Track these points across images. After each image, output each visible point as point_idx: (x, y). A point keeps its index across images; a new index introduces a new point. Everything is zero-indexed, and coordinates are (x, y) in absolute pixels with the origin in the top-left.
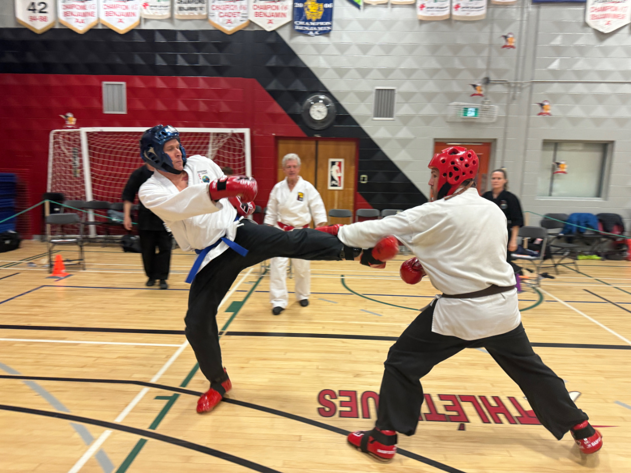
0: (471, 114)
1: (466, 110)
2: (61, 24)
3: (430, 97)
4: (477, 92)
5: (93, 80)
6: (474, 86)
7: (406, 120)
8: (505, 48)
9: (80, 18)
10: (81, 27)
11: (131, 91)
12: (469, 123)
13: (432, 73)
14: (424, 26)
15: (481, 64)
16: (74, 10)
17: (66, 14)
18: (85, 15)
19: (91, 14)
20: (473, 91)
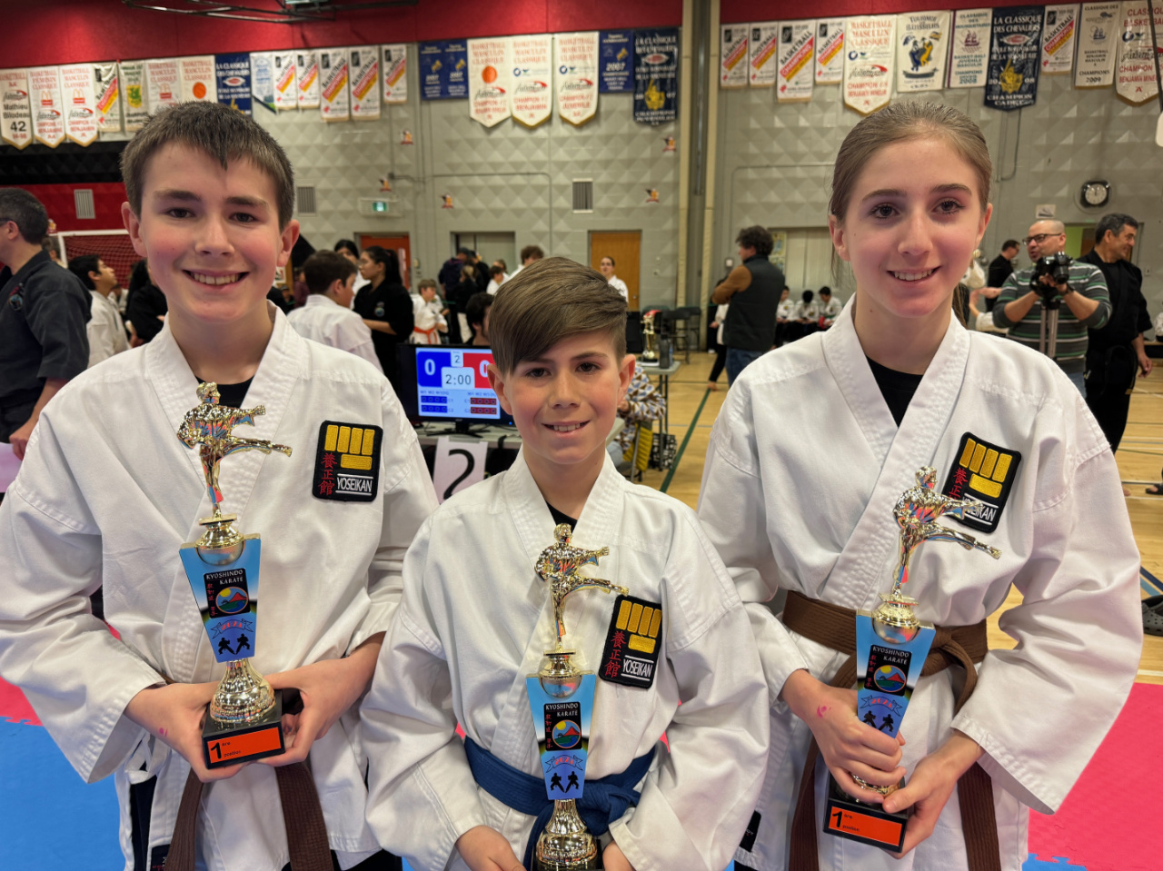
0: (380, 209)
1: (375, 205)
2: (37, 140)
3: (344, 193)
4: (384, 187)
5: (66, 187)
7: (327, 215)
8: (405, 145)
9: (52, 134)
10: (53, 142)
11: (97, 198)
12: (381, 217)
13: (344, 170)
14: (332, 127)
15: (385, 161)
16: (47, 128)
17: (40, 131)
18: (55, 131)
19: (60, 130)
20: (379, 185)
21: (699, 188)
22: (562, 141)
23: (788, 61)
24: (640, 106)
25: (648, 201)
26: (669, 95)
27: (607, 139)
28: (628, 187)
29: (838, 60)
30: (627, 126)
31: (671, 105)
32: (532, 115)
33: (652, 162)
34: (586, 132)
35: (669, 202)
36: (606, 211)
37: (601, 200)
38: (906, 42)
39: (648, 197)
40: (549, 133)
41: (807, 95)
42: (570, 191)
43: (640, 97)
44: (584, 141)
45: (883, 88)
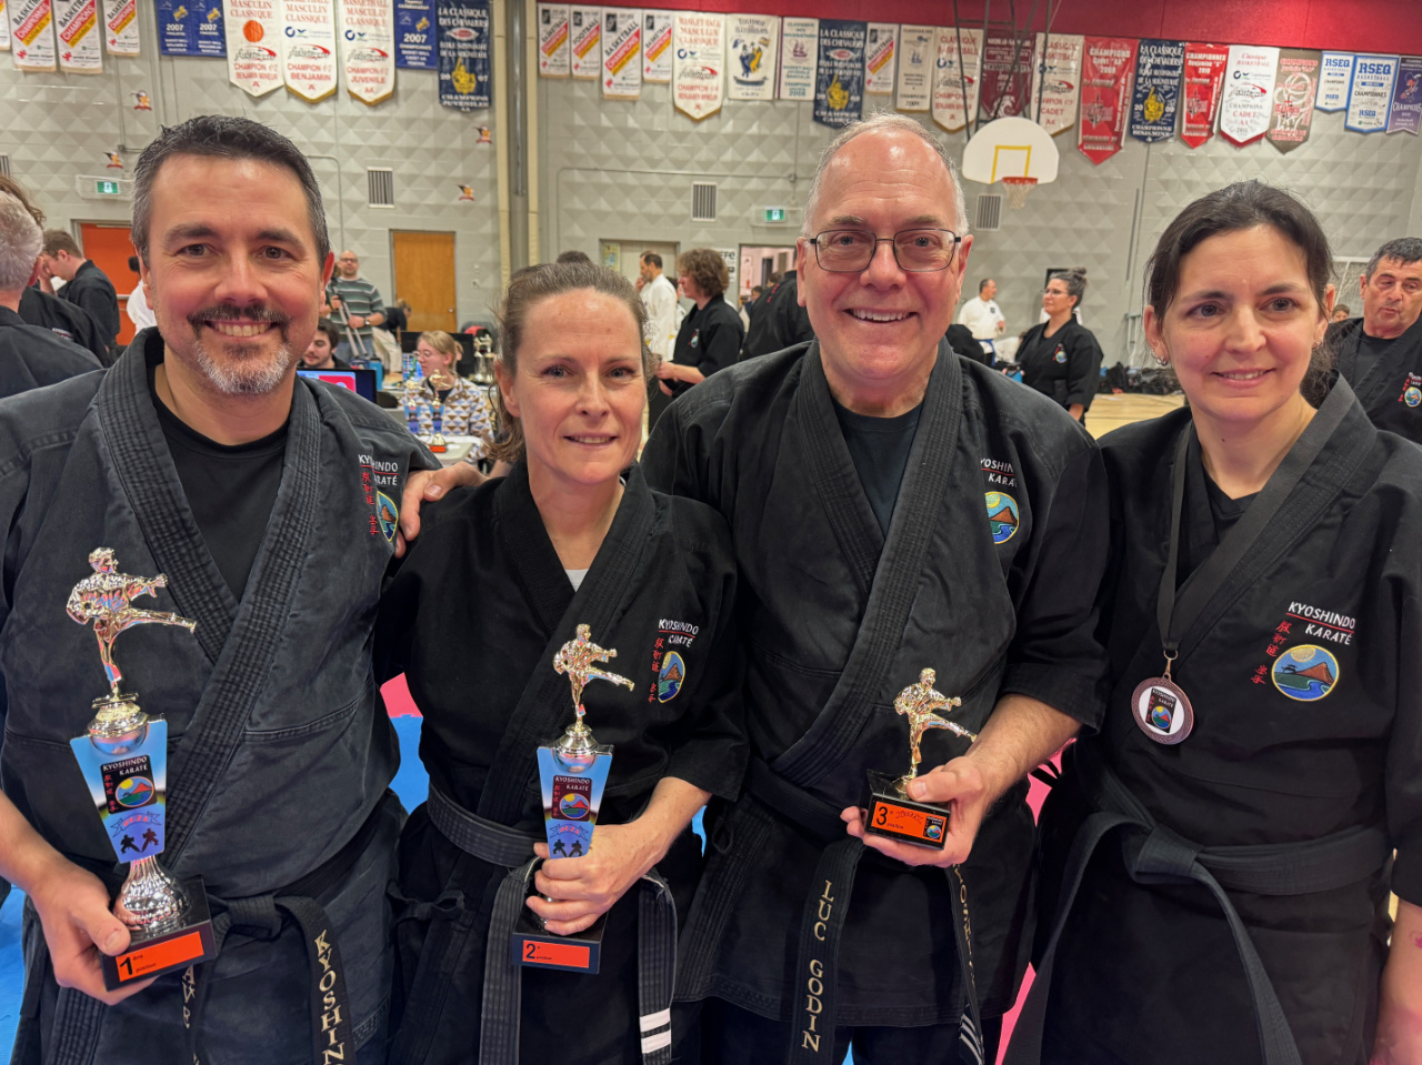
0: (108, 190)
1: (100, 185)
3: (55, 167)
4: (113, 163)
6: (109, 155)
8: (139, 110)
12: (110, 201)
13: (53, 137)
14: (30, 77)
15: (113, 129)
20: (107, 160)
21: (520, 189)
22: (352, 121)
23: (613, 53)
24: (447, 88)
25: (461, 198)
26: (481, 78)
27: (408, 123)
28: (437, 181)
29: (666, 58)
30: (433, 110)
31: (484, 89)
32: (312, 87)
33: (464, 154)
34: (382, 113)
35: (486, 201)
36: (411, 208)
37: (403, 194)
38: (735, 45)
39: (461, 194)
40: (335, 110)
41: (635, 92)
42: (365, 180)
43: (446, 77)
44: (381, 122)
45: (714, 93)
